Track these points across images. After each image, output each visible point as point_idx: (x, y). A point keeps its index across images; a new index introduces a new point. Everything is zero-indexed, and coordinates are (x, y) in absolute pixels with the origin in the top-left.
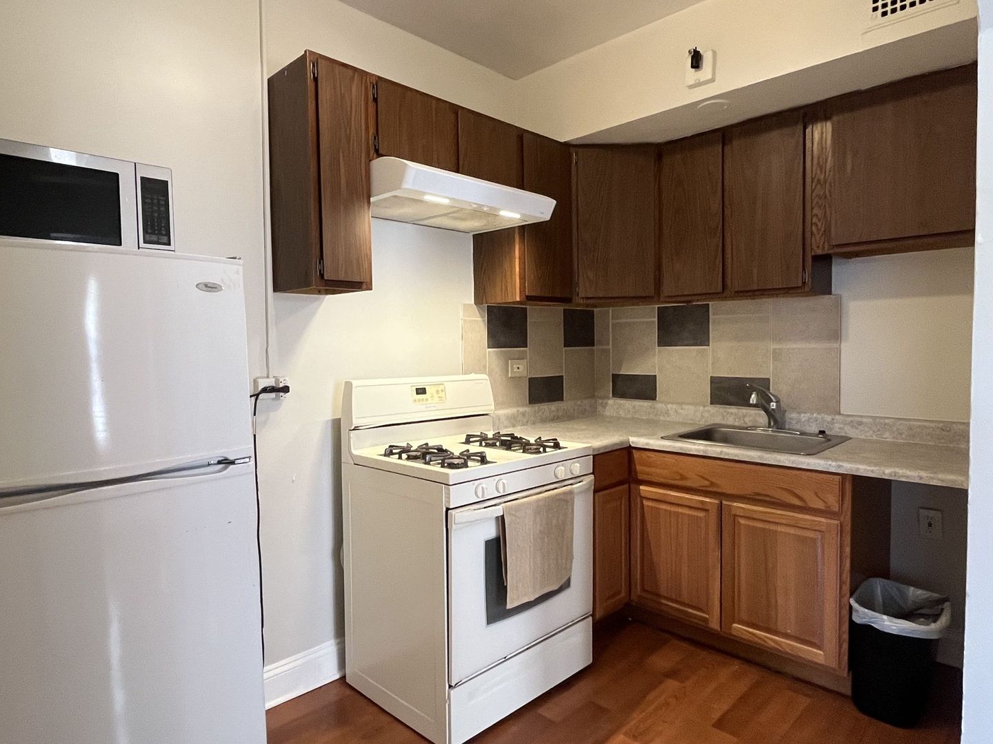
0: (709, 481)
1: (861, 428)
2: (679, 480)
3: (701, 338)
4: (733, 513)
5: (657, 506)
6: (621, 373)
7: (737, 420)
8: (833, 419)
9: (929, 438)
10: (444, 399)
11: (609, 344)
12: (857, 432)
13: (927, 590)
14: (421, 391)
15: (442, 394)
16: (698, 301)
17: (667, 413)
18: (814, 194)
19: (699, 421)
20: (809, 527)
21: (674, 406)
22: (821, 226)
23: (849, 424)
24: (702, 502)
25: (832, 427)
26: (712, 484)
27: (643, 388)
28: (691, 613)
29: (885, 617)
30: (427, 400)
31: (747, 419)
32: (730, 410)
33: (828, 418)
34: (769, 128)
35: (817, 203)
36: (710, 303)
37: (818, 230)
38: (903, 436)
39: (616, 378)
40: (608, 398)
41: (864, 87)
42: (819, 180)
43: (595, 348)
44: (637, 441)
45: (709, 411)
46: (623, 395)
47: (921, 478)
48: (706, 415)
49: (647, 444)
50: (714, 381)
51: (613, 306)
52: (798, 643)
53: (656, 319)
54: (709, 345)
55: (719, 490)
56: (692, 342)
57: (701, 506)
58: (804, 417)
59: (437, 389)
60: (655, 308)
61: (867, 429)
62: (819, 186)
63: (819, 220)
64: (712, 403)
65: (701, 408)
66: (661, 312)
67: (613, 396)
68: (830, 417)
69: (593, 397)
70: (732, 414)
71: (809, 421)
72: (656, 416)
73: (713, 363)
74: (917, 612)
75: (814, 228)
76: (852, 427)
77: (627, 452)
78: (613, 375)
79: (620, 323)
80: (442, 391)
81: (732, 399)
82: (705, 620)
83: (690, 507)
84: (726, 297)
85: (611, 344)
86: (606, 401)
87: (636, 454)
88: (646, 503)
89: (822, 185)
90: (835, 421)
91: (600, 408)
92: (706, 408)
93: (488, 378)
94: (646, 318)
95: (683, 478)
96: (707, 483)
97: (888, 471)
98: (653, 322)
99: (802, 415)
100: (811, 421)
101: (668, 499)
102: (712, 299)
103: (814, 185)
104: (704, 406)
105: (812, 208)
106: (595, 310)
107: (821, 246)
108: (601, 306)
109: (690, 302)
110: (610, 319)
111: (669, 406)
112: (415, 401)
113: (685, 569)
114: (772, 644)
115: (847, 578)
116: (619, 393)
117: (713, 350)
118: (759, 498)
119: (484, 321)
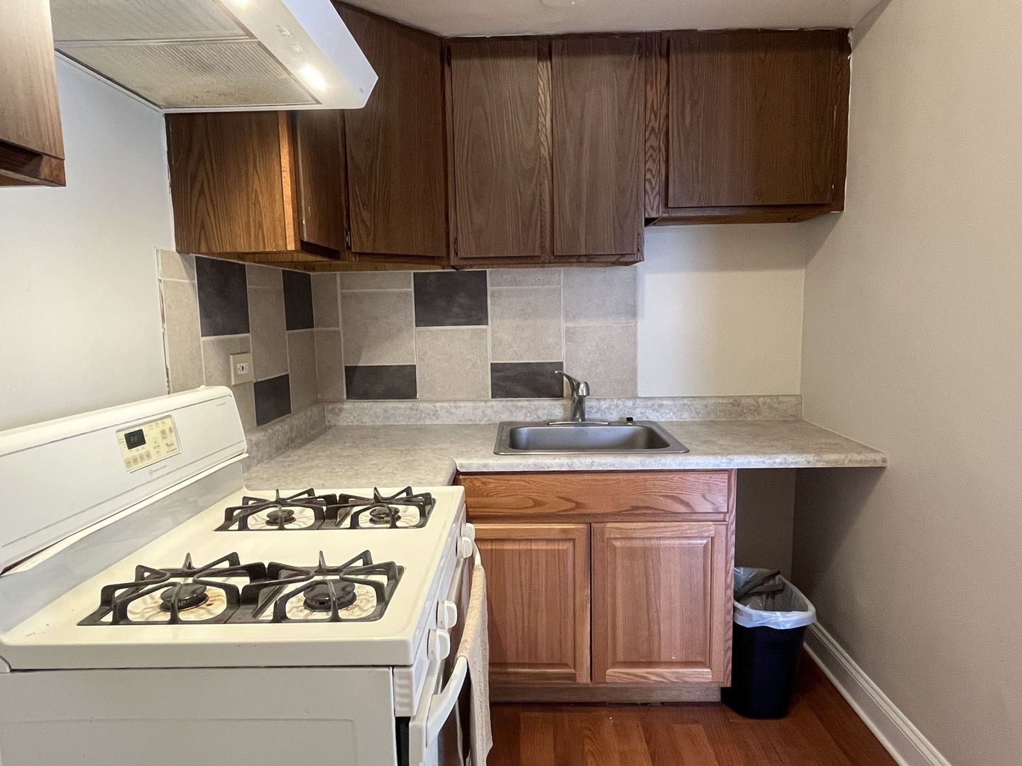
0: (573, 501)
1: (662, 410)
2: (532, 507)
3: (476, 314)
4: (607, 536)
5: (501, 547)
6: (360, 365)
7: (529, 415)
8: (634, 404)
9: (722, 414)
10: (175, 446)
11: (338, 326)
12: (658, 414)
13: (755, 567)
14: (135, 439)
15: (171, 438)
16: (471, 266)
17: (436, 414)
18: (648, 145)
19: (480, 421)
20: (695, 535)
21: (446, 404)
22: (656, 184)
23: (650, 407)
24: (564, 531)
25: (633, 412)
26: (578, 505)
27: (395, 384)
28: (550, 673)
29: (778, 613)
30: (148, 455)
31: (540, 413)
32: (520, 404)
33: (630, 403)
34: (599, 51)
35: (651, 156)
36: (488, 270)
37: (653, 189)
38: (700, 415)
39: (350, 371)
40: (342, 402)
41: (702, 27)
42: (653, 129)
43: (315, 329)
44: (468, 463)
45: (492, 407)
46: (366, 396)
47: (809, 462)
48: (489, 412)
49: (485, 466)
50: (495, 368)
51: (340, 270)
52: (683, 668)
53: (411, 290)
54: (487, 324)
55: (588, 511)
56: (462, 320)
57: (564, 536)
58: (604, 405)
59: (161, 427)
60: (410, 274)
61: (667, 411)
62: (653, 135)
63: (654, 177)
64: (494, 396)
65: (483, 404)
66: (420, 281)
67: (348, 397)
68: (632, 402)
69: (316, 402)
70: (522, 407)
71: (610, 408)
72: (419, 420)
73: (493, 347)
74: (751, 592)
75: (648, 186)
76: (653, 410)
78: (346, 367)
79: (354, 294)
80: (171, 430)
81: (519, 389)
82: (572, 677)
83: (549, 540)
84: (543, 263)
85: (340, 325)
86: (340, 405)
89: (656, 135)
90: (636, 406)
91: (329, 416)
92: (489, 404)
93: (232, 394)
94: (395, 287)
95: (537, 503)
96: (570, 505)
97: (778, 460)
98: (407, 294)
99: (602, 402)
100: (613, 407)
101: (515, 536)
102: (492, 266)
103: (647, 134)
104: (486, 401)
105: (646, 162)
106: (311, 274)
107: (655, 208)
108: (324, 268)
109: (463, 267)
110: (339, 289)
111: (438, 405)
112: (128, 463)
113: (543, 618)
114: (654, 678)
115: (731, 582)
116: (357, 392)
117: (493, 330)
118: (639, 512)
119: (193, 285)
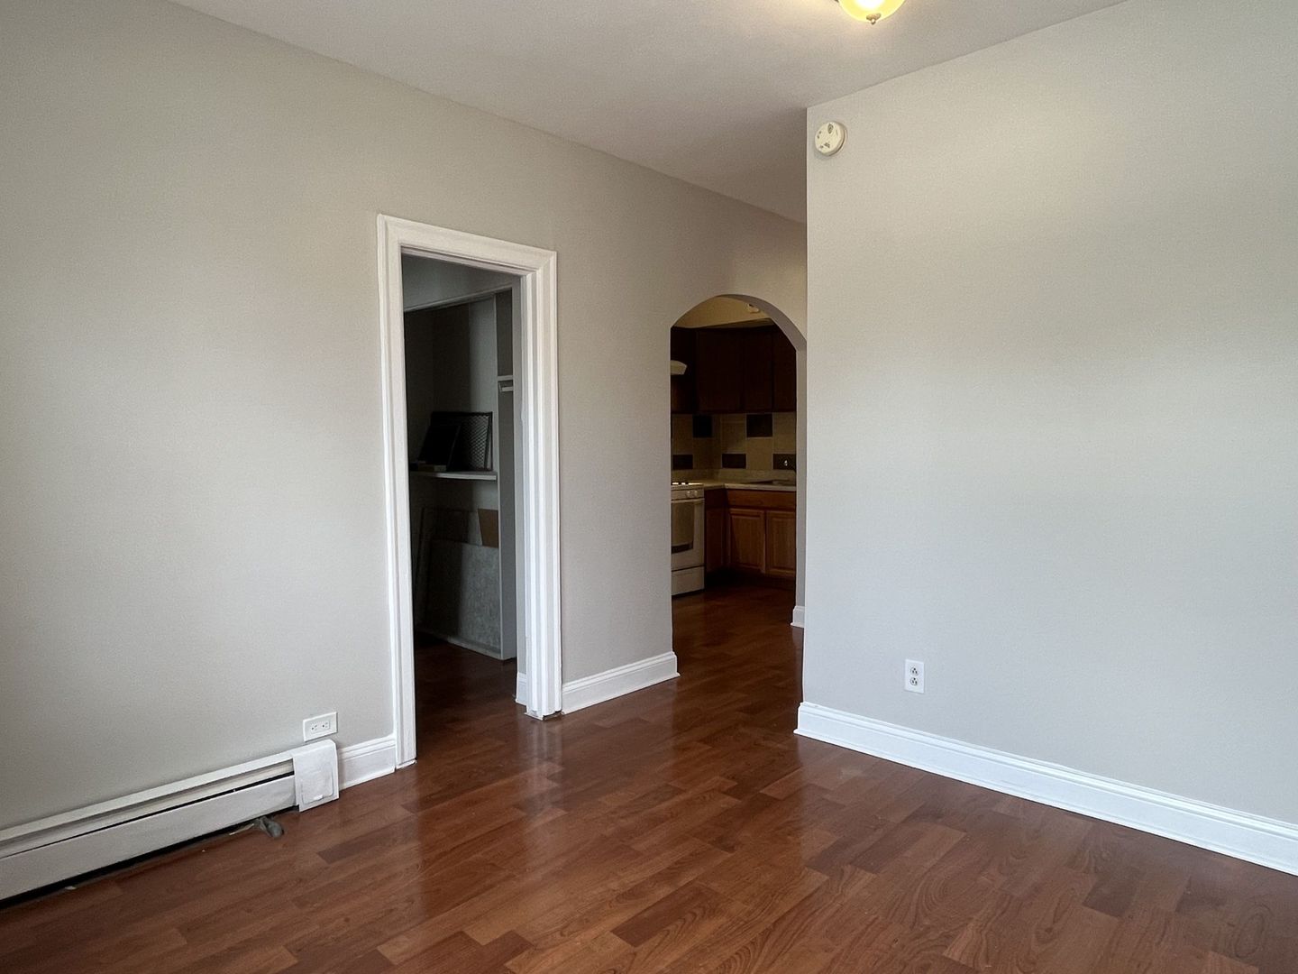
0: (761, 502)
3: (769, 433)
4: (770, 516)
5: (738, 517)
6: (727, 453)
11: (720, 436)
16: (766, 412)
17: (749, 472)
19: (767, 479)
21: (755, 472)
27: (738, 462)
31: (790, 476)
32: (782, 472)
39: (724, 456)
40: (720, 468)
43: (712, 438)
44: (728, 485)
45: (772, 473)
48: (771, 475)
49: (734, 487)
50: (774, 456)
53: (745, 422)
54: (772, 436)
55: (765, 506)
56: (763, 435)
57: (758, 515)
60: (745, 415)
64: (774, 469)
66: (748, 416)
67: (723, 466)
69: (711, 467)
70: (783, 474)
72: (745, 477)
73: (774, 446)
77: (723, 491)
78: (723, 454)
79: (726, 423)
82: (760, 570)
83: (753, 516)
86: (719, 470)
87: (729, 493)
88: (733, 517)
91: (715, 474)
94: (741, 421)
95: (749, 502)
96: (759, 503)
98: (745, 425)
101: (744, 513)
104: (770, 471)
110: (721, 421)
111: (750, 469)
113: (750, 546)
116: (725, 466)
117: (774, 439)
